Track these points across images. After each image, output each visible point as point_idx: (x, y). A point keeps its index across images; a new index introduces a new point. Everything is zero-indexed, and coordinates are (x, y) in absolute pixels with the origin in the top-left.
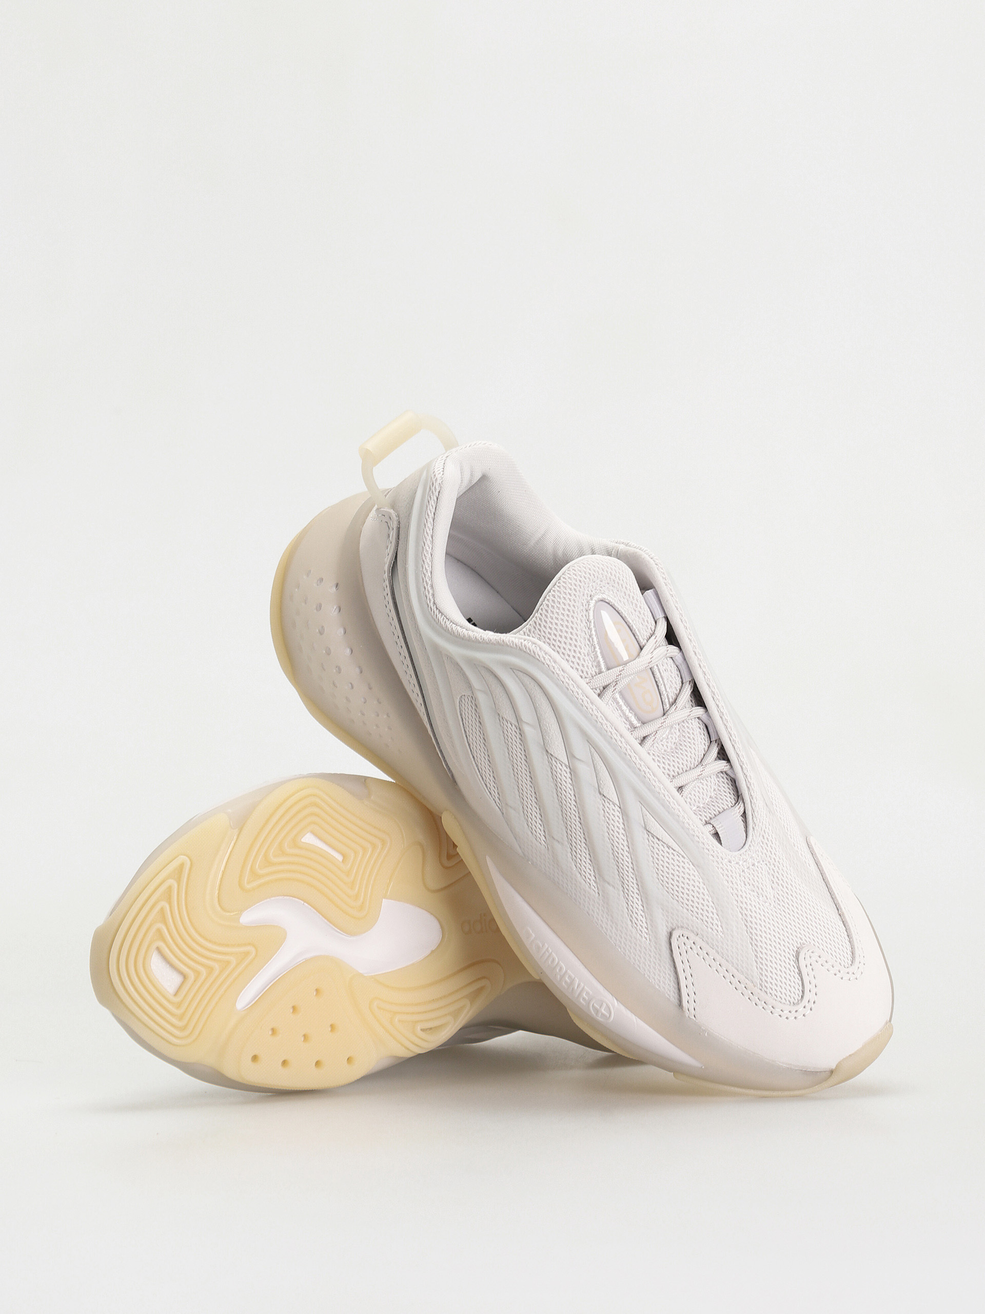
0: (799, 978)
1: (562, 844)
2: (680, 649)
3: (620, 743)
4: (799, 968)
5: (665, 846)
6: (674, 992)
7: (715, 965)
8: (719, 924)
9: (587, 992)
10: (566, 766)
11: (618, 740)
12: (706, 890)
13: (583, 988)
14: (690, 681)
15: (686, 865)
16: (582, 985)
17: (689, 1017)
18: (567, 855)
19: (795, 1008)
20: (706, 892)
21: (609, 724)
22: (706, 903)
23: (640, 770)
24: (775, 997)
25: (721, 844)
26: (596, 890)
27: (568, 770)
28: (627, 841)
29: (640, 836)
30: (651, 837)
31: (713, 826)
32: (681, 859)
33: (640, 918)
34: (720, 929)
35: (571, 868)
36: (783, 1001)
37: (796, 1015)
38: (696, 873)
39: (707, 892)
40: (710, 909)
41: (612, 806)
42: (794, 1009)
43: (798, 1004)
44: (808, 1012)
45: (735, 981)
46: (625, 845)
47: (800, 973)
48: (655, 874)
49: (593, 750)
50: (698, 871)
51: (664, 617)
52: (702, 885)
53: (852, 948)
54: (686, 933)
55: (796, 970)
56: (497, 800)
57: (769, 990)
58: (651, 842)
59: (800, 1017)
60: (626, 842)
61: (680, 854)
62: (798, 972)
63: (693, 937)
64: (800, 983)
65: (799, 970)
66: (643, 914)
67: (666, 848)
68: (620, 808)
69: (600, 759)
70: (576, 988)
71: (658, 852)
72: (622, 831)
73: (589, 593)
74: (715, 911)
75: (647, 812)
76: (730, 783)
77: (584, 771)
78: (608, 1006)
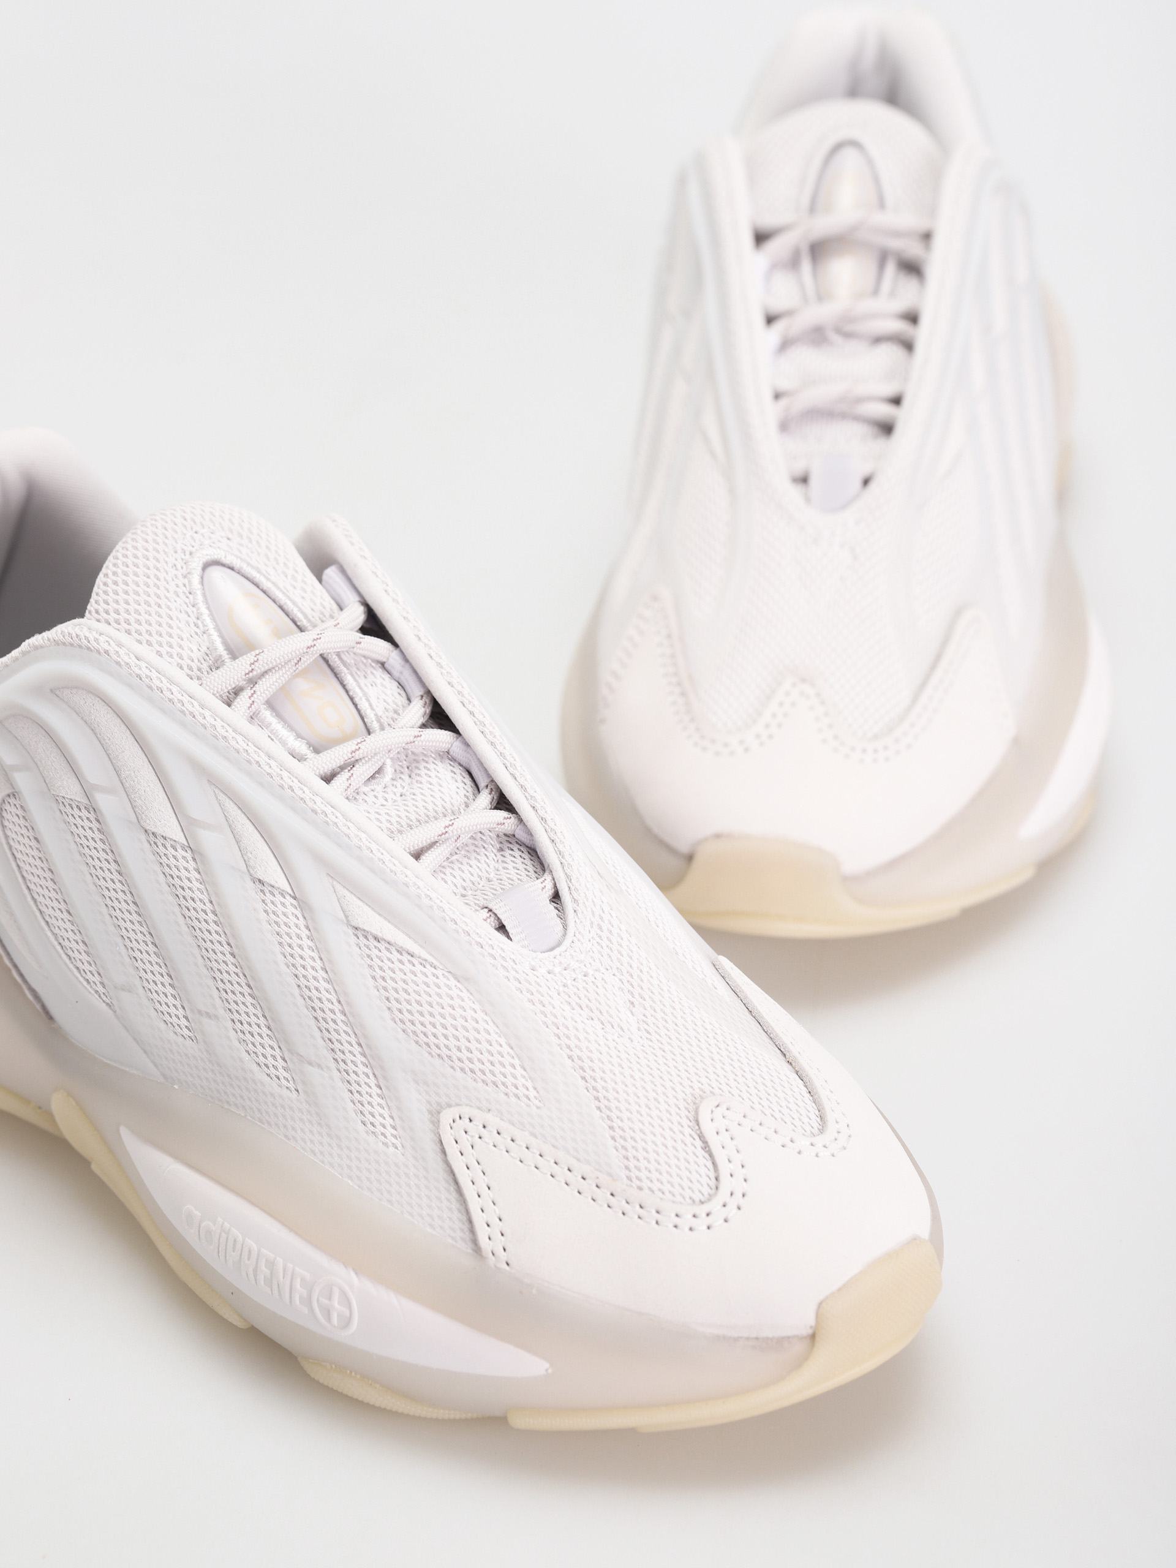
0: (707, 1155)
1: (216, 1017)
2: (395, 645)
3: (267, 768)
4: (701, 1137)
5: (393, 950)
6: (462, 1230)
7: (531, 1157)
8: (529, 1084)
9: (301, 1279)
10: (183, 849)
11: (262, 763)
12: (491, 1023)
13: (293, 1274)
14: (422, 696)
15: (442, 981)
16: (290, 1266)
17: (496, 1266)
18: (228, 1038)
19: (706, 1208)
20: (491, 1027)
21: (240, 738)
22: (495, 1048)
23: (316, 812)
24: (660, 1194)
25: (511, 940)
26: (291, 1085)
27: (189, 855)
28: (321, 959)
29: (340, 941)
30: (361, 938)
31: (490, 910)
32: (429, 970)
33: (377, 1110)
34: (532, 1093)
35: (241, 1060)
36: (679, 1198)
37: (709, 1220)
38: (465, 994)
39: (495, 1028)
40: (507, 1060)
41: (279, 898)
42: (702, 1210)
43: (711, 1197)
44: (731, 1211)
45: (574, 1178)
46: (318, 968)
47: (706, 1147)
48: (387, 1012)
49: (222, 797)
50: (468, 990)
51: (360, 602)
52: (480, 1016)
53: (820, 1109)
54: (467, 1112)
55: (698, 1143)
56: (100, 988)
57: (646, 1184)
58: (363, 948)
59: (717, 1220)
60: (319, 961)
61: (426, 960)
62: (703, 1145)
63: (480, 1117)
64: (710, 1164)
65: (705, 1142)
66: (382, 1102)
67: (395, 953)
68: (295, 898)
69: (239, 812)
70: (281, 1277)
71: (381, 964)
72: (306, 942)
73: (188, 549)
74: (516, 1062)
75: (345, 891)
76: (526, 856)
77: (213, 842)
78: (343, 1293)
